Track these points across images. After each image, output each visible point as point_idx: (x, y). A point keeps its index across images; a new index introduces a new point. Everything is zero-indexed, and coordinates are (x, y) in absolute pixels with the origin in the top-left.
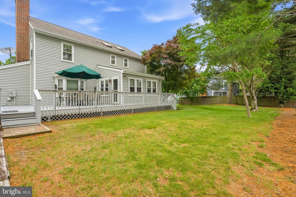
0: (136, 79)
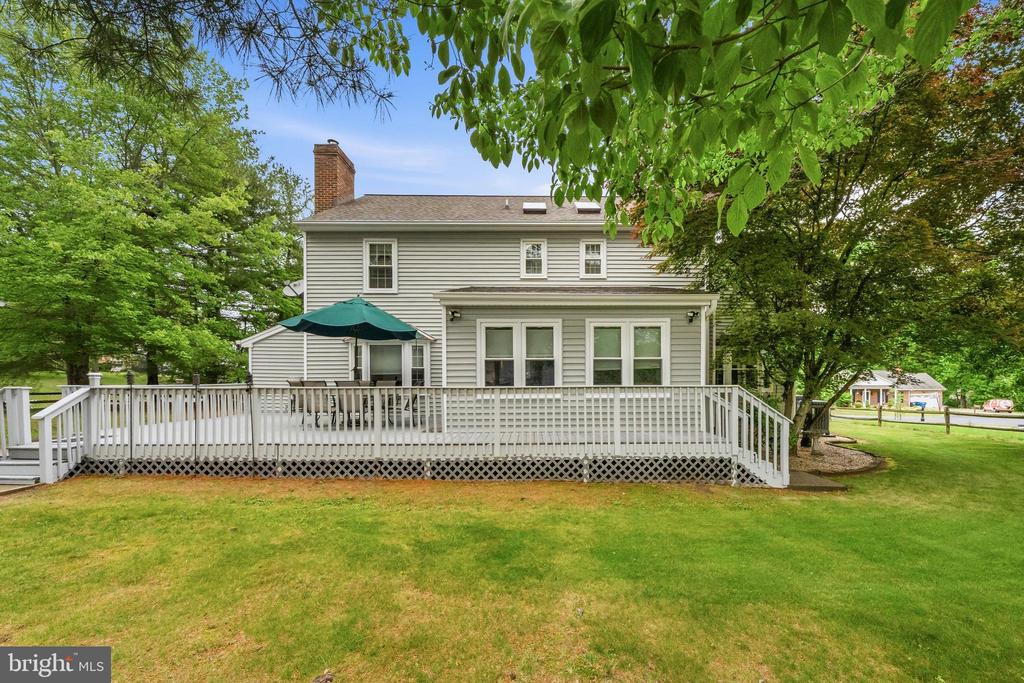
0: (524, 326)
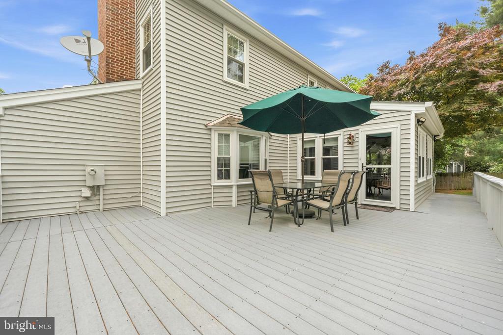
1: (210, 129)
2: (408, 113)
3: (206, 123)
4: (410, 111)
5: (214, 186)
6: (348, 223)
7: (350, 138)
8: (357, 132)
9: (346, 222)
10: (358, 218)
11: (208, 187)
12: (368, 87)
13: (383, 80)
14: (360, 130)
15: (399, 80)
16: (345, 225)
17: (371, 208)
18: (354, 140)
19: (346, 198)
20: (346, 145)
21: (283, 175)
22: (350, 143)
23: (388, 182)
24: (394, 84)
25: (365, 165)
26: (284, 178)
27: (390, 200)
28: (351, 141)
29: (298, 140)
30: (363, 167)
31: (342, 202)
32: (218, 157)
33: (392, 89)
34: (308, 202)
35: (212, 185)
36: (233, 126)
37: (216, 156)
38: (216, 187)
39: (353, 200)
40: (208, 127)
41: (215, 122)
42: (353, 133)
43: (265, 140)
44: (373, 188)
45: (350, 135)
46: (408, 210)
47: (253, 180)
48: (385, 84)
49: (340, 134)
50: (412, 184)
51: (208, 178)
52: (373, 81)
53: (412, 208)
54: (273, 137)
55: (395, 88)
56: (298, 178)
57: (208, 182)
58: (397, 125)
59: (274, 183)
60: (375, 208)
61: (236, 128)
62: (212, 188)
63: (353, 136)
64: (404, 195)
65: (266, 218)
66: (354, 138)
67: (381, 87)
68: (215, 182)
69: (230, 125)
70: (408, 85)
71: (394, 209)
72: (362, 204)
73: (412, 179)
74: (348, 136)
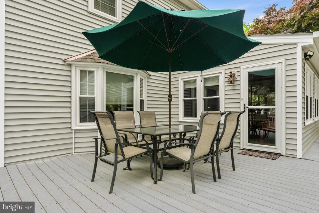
1: (70, 65)
2: (294, 46)
3: (64, 57)
4: (296, 44)
5: (75, 130)
6: (220, 177)
7: (231, 76)
8: (238, 70)
9: (216, 175)
10: (234, 169)
11: (69, 131)
12: (255, 30)
13: (269, 22)
14: (242, 68)
15: (284, 21)
16: (215, 180)
17: (254, 153)
18: (235, 78)
19: (218, 145)
20: (227, 84)
21: (157, 117)
22: (231, 82)
23: (273, 124)
24: (280, 26)
25: (247, 105)
26: (157, 120)
27: (275, 146)
28: (232, 79)
29: (180, 80)
30: (245, 108)
31: (210, 151)
32: (80, 98)
33: (278, 30)
34: (167, 151)
35: (73, 128)
36: (97, 61)
37: (79, 95)
38: (77, 131)
39: (228, 148)
40: (67, 63)
41: (76, 58)
42: (234, 71)
43: (142, 80)
44: (258, 130)
45: (231, 73)
46: (295, 157)
47: (98, 124)
48: (271, 26)
49: (221, 73)
50: (299, 126)
51: (68, 120)
52: (259, 23)
53: (300, 154)
54: (152, 77)
55: (281, 29)
56: (180, 121)
57: (68, 126)
58: (282, 60)
59: (117, 128)
60: (258, 154)
61: (101, 64)
62: (73, 132)
63: (234, 75)
64: (290, 140)
65: (124, 169)
66: (236, 77)
67: (268, 28)
68: (76, 126)
69: (93, 61)
70: (294, 24)
71: (280, 155)
72: (244, 149)
73: (299, 121)
74: (229, 74)
